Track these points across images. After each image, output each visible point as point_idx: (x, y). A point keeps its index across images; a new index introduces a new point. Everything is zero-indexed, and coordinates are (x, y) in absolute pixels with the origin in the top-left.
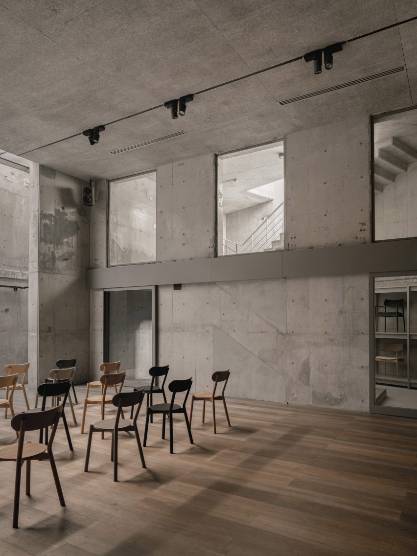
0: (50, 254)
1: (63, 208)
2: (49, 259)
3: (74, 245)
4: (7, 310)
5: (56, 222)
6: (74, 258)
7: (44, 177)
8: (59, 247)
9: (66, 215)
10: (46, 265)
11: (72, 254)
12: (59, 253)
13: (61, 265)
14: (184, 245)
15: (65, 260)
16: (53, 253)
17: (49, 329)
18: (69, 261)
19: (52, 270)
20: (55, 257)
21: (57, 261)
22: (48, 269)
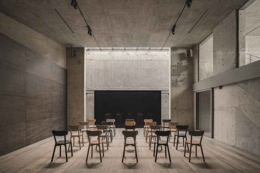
0: (175, 80)
1: (181, 61)
2: (175, 82)
3: (186, 75)
4: (166, 101)
5: (178, 67)
6: (186, 80)
7: (173, 52)
8: (179, 77)
9: (182, 63)
10: (174, 84)
11: (185, 79)
12: (179, 79)
13: (179, 83)
14: (223, 65)
15: (182, 81)
16: (177, 79)
17: (175, 108)
18: (184, 81)
19: (176, 86)
20: (177, 81)
21: (178, 82)
22: (174, 86)
